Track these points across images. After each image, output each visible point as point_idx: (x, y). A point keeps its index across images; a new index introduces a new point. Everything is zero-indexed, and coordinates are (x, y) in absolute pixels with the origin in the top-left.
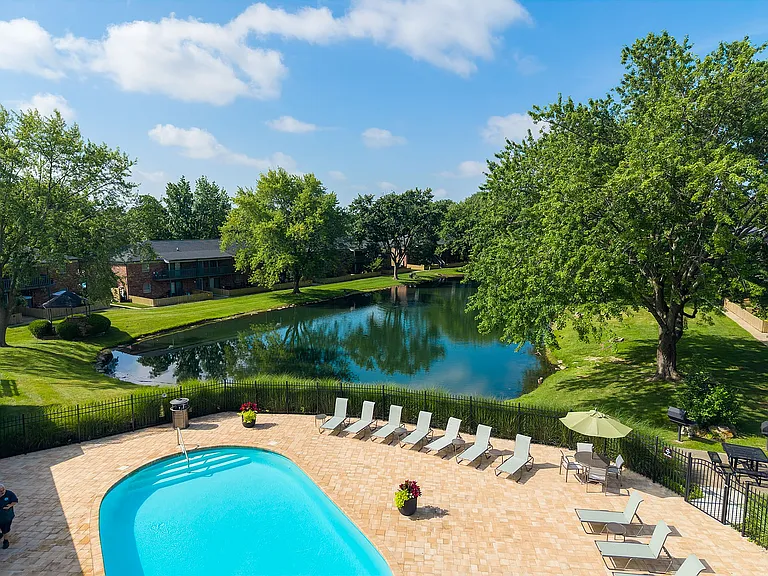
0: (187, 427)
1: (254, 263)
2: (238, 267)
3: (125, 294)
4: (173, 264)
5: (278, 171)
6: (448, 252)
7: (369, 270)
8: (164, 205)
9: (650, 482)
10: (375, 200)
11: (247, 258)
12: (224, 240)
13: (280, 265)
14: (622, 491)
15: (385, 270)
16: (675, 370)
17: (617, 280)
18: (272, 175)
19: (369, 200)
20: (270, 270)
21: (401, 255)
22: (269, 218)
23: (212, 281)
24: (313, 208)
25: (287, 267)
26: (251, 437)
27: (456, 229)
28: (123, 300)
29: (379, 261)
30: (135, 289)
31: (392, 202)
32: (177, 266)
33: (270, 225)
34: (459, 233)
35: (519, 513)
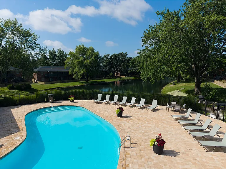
0: (53, 102)
1: (74, 72)
2: (70, 73)
3: (36, 81)
4: (50, 72)
5: (81, 45)
6: (132, 71)
7: (108, 77)
8: (48, 57)
9: (194, 112)
10: (110, 55)
11: (72, 71)
12: (66, 66)
13: (82, 72)
14: (185, 113)
15: (113, 77)
16: (200, 92)
17: (183, 57)
18: (80, 46)
19: (109, 55)
20: (79, 74)
21: (118, 72)
22: (79, 59)
23: (62, 78)
24: (92, 55)
25: (84, 73)
26: (72, 104)
27: (134, 65)
28: (35, 83)
29: (111, 74)
30: (39, 79)
31: (115, 56)
32: (52, 73)
33: (79, 60)
34: (135, 66)
35: (154, 117)
